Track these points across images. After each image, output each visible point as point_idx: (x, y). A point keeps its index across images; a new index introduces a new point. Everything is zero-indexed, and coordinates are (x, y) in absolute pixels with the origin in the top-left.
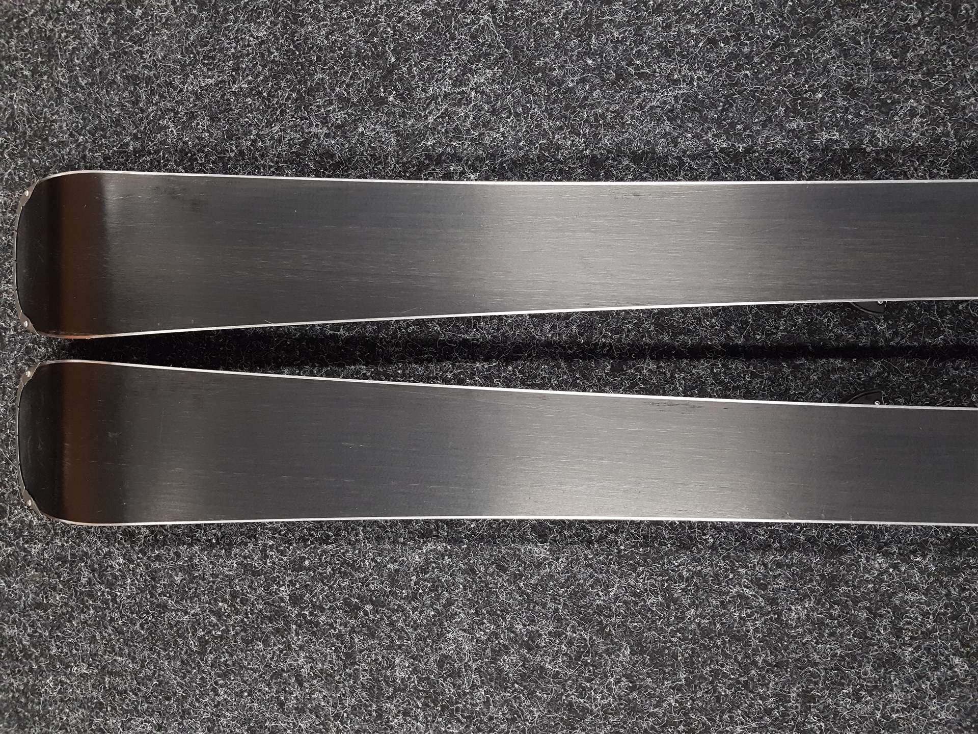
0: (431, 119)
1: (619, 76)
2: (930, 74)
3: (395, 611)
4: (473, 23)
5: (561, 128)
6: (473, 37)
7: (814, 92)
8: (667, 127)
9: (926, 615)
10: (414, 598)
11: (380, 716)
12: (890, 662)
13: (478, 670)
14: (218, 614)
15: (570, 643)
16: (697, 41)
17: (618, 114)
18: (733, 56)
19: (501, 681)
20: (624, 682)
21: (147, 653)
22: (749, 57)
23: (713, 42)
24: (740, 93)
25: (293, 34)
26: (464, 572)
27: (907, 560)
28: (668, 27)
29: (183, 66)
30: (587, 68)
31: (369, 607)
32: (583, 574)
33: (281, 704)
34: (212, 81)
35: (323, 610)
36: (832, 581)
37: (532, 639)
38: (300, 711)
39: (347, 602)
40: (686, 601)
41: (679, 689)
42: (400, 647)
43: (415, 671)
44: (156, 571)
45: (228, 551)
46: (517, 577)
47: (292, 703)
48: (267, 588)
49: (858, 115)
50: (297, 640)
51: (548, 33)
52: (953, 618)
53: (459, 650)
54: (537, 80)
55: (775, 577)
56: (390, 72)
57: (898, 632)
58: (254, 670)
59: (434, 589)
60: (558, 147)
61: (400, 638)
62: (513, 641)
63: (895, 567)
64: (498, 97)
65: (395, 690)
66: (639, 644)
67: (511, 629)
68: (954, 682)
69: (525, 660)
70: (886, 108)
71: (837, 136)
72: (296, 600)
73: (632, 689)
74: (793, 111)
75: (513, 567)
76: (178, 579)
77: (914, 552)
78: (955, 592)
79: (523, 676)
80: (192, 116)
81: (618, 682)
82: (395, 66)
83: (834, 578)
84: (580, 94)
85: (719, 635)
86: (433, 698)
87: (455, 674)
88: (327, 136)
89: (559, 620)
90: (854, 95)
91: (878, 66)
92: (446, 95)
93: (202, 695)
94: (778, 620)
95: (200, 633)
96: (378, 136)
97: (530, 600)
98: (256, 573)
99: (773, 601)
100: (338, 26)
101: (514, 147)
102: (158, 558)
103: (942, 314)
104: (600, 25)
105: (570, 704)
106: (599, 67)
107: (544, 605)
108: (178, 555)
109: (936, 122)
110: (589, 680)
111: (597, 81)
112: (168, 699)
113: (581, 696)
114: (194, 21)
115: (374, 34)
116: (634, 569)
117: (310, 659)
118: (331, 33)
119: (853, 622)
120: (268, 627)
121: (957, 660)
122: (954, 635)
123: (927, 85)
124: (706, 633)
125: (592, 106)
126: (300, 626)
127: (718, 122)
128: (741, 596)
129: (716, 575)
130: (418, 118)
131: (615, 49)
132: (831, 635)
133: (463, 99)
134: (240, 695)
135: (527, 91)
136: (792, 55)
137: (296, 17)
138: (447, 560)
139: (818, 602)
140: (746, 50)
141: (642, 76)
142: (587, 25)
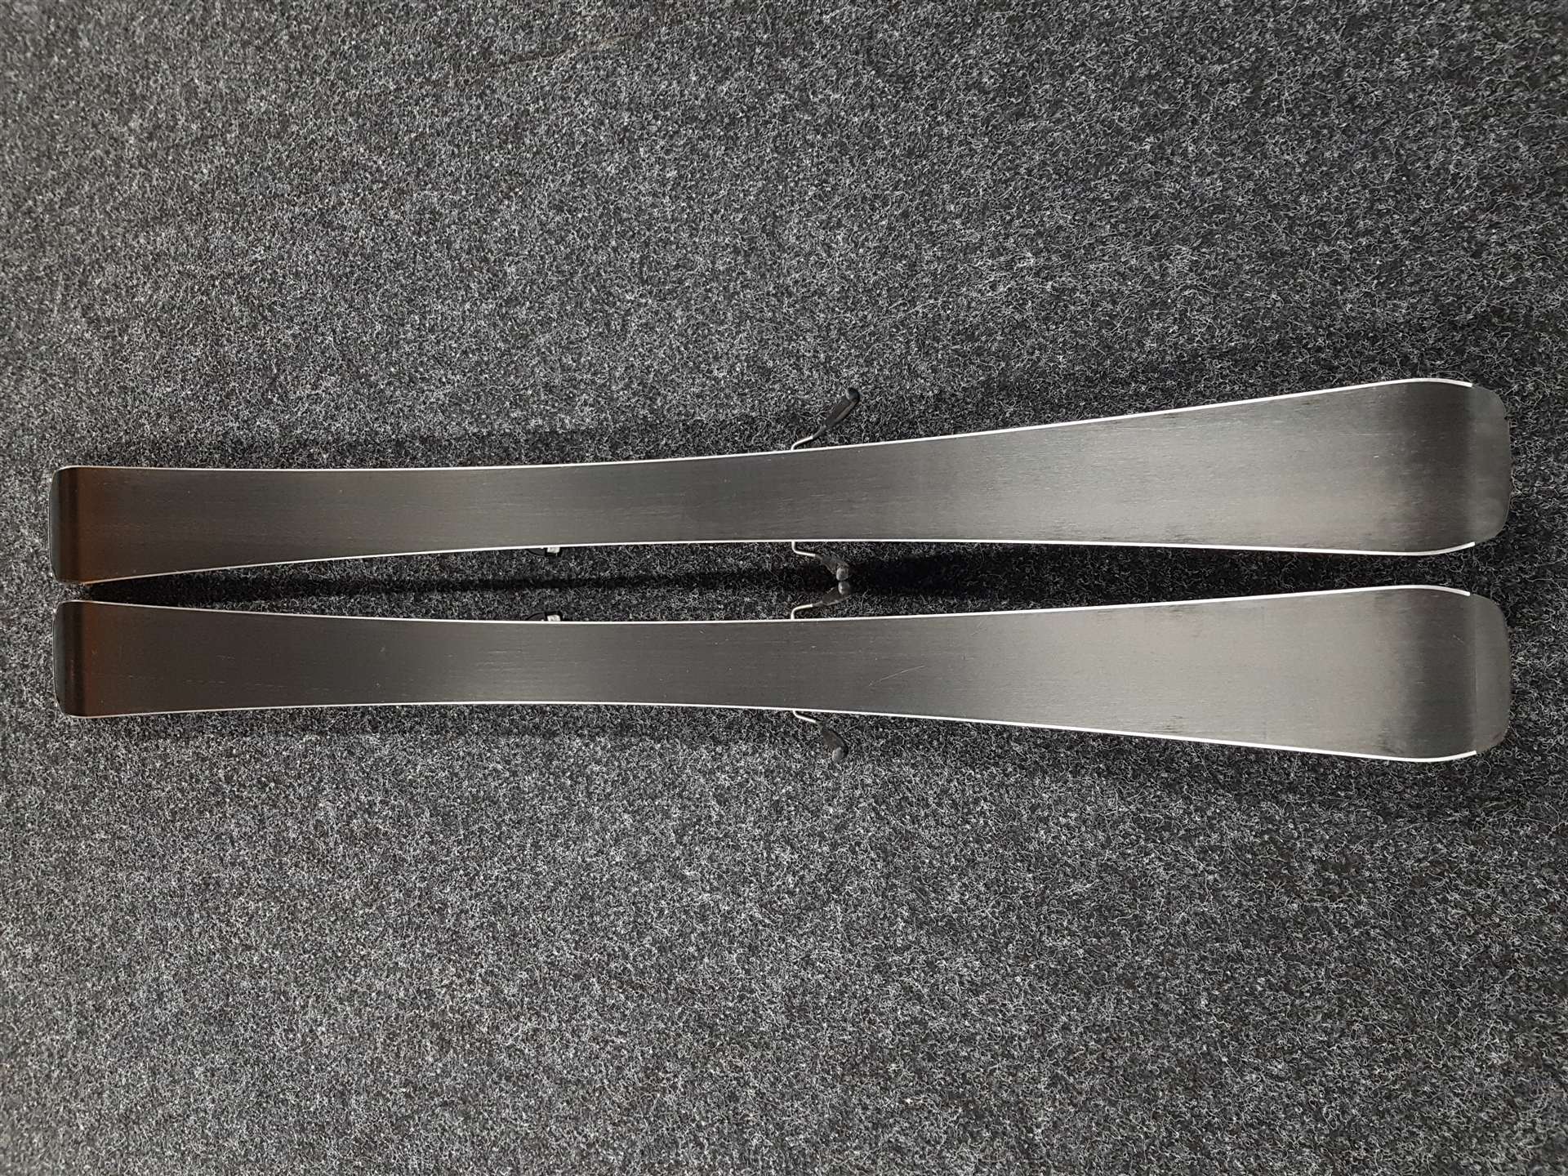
0: (299, 414)
1: (411, 380)
2: (595, 374)
3: (288, 787)
4: (322, 342)
5: (377, 419)
6: (323, 353)
7: (526, 389)
8: (441, 417)
9: (606, 782)
10: (300, 778)
11: (281, 868)
12: (585, 819)
13: (338, 832)
14: (182, 790)
15: (393, 808)
16: (456, 353)
17: (411, 408)
18: (478, 363)
19: (351, 839)
20: (427, 839)
21: (140, 822)
22: (487, 364)
23: (465, 352)
24: (483, 391)
25: (217, 352)
26: (329, 757)
27: (593, 741)
28: (438, 343)
29: (153, 379)
30: (391, 375)
31: (272, 785)
32: (400, 756)
33: (222, 860)
34: (169, 390)
35: (245, 787)
36: (549, 757)
37: (370, 806)
38: (233, 864)
39: (259, 781)
40: (462, 775)
41: (459, 843)
42: (292, 814)
43: (301, 833)
44: (145, 759)
45: (187, 743)
46: (360, 759)
47: (228, 859)
48: (211, 770)
49: (554, 407)
50: (229, 811)
51: (367, 349)
52: (624, 783)
53: (326, 815)
54: (362, 384)
55: (515, 755)
56: (274, 380)
57: (589, 795)
58: (205, 834)
59: (310, 770)
60: (377, 433)
61: (292, 808)
62: (359, 808)
63: (587, 745)
64: (339, 396)
65: (290, 847)
66: (435, 809)
67: (357, 799)
68: (624, 832)
69: (367, 823)
70: (570, 399)
71: (540, 422)
72: (228, 780)
73: (431, 843)
74: (514, 404)
75: (358, 751)
76: (158, 765)
77: (598, 734)
78: (624, 764)
79: (366, 834)
80: (159, 416)
81: (422, 837)
82: (277, 376)
83: (550, 754)
84: (388, 393)
85: (484, 800)
86: (312, 852)
87: (325, 834)
88: (238, 428)
89: (387, 792)
90: (551, 392)
91: (565, 369)
92: (308, 396)
93: (174, 853)
94: (518, 788)
95: (172, 806)
96: (268, 429)
97: (368, 777)
98: (204, 760)
99: (514, 774)
100: (242, 347)
101: (349, 433)
102: (146, 749)
103: (609, 554)
104: (398, 342)
105: (395, 856)
106: (399, 373)
107: (377, 780)
108: (157, 746)
109: (601, 410)
110: (405, 837)
111: (398, 384)
112: (154, 857)
113: (401, 849)
114: (158, 346)
115: (264, 352)
116: (431, 751)
117: (238, 825)
118: (238, 352)
119: (562, 787)
120: (213, 800)
121: (626, 816)
122: (625, 797)
123: (593, 382)
124: (475, 798)
125: (396, 402)
126: (231, 800)
127: (471, 412)
128: (495, 770)
129: (480, 755)
130: (292, 414)
131: (408, 360)
132: (550, 798)
133: (317, 400)
134: (196, 853)
135: (357, 392)
136: (512, 362)
137: (218, 340)
138: (318, 749)
139: (541, 773)
140: (486, 359)
141: (423, 379)
142: (390, 342)
